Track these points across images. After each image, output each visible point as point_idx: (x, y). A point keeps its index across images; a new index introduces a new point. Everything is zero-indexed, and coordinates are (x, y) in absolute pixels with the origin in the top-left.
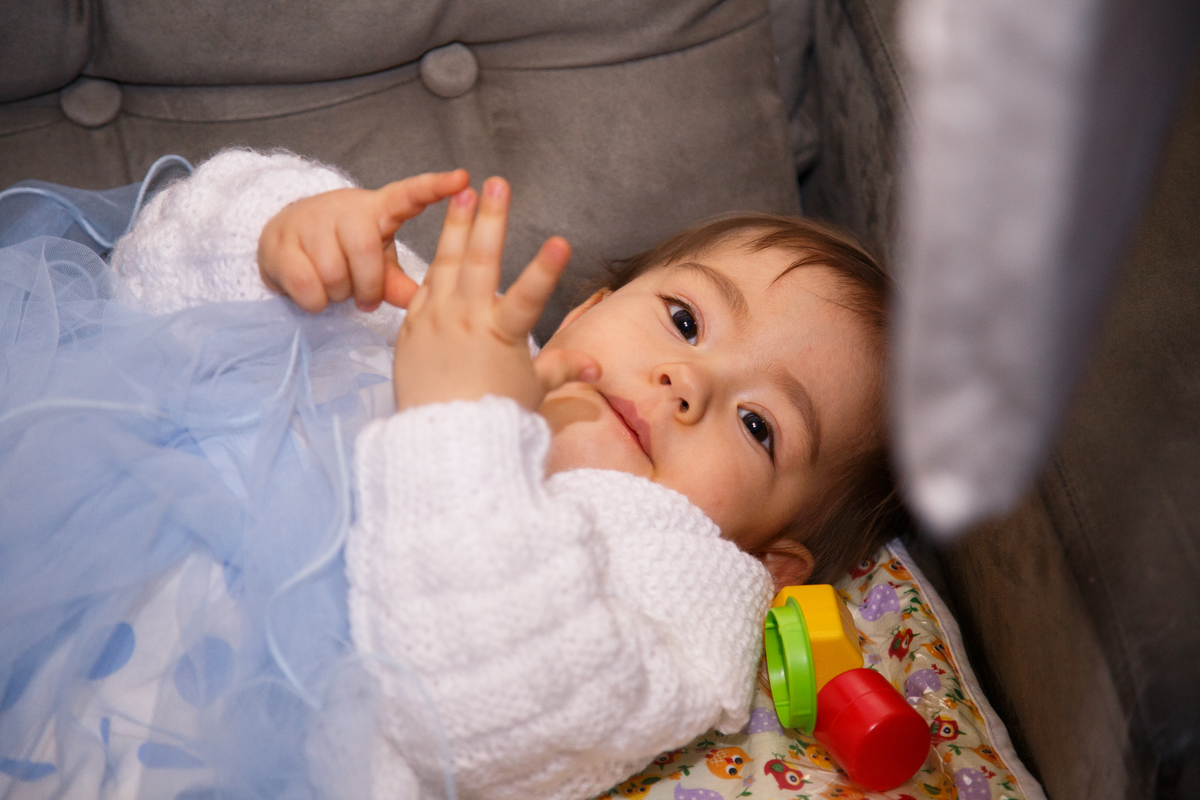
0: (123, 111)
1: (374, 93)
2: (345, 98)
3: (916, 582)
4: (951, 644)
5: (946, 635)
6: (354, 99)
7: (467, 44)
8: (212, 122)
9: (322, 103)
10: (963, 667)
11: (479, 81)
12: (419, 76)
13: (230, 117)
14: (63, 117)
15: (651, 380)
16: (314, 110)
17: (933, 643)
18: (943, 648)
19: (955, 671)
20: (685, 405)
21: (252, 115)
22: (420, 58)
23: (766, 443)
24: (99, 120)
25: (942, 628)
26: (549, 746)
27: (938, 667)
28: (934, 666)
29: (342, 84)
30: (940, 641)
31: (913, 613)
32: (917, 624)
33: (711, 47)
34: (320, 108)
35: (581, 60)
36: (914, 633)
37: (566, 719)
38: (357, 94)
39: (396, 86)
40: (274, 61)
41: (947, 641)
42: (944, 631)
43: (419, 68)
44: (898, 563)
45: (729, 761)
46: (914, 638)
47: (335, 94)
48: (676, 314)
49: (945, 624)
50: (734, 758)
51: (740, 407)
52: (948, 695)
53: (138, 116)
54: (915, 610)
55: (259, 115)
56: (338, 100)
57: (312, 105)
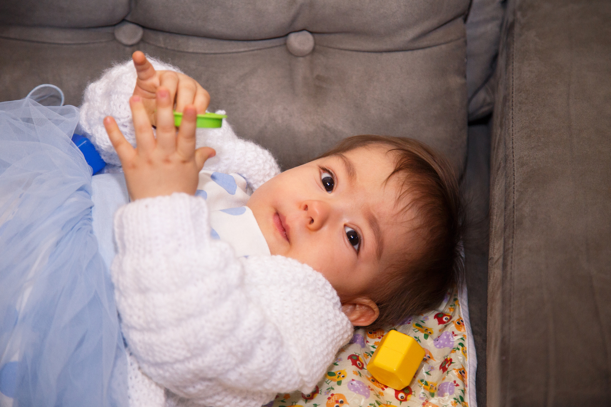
0: (142, 40)
1: (260, 49)
2: (246, 49)
3: (466, 334)
4: (469, 372)
5: (468, 366)
6: (249, 51)
7: (311, 32)
8: (182, 52)
9: (234, 50)
10: (471, 385)
11: (314, 50)
12: (285, 44)
13: (191, 50)
14: (114, 39)
15: (300, 207)
16: (230, 53)
17: (459, 369)
18: (464, 373)
19: (465, 385)
20: (312, 221)
21: (200, 51)
22: (287, 35)
23: (356, 247)
24: (130, 42)
25: (468, 362)
26: (196, 375)
27: (457, 382)
28: (455, 382)
29: (246, 43)
30: (464, 368)
31: (457, 351)
32: (457, 357)
33: (427, 51)
34: (233, 53)
35: (360, 48)
36: (453, 361)
37: (203, 362)
38: (252, 48)
39: (272, 47)
40: (213, 27)
41: (467, 370)
42: (468, 364)
43: (286, 41)
44: (462, 321)
45: (337, 402)
46: (452, 364)
47: (241, 47)
48: (325, 178)
49: (471, 361)
50: (340, 400)
51: (345, 226)
52: (455, 399)
53: (148, 43)
54: (459, 349)
55: (203, 51)
56: (242, 50)
57: (229, 51)
